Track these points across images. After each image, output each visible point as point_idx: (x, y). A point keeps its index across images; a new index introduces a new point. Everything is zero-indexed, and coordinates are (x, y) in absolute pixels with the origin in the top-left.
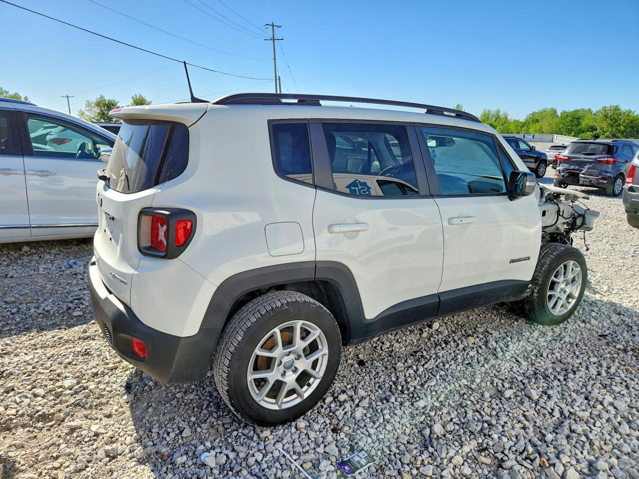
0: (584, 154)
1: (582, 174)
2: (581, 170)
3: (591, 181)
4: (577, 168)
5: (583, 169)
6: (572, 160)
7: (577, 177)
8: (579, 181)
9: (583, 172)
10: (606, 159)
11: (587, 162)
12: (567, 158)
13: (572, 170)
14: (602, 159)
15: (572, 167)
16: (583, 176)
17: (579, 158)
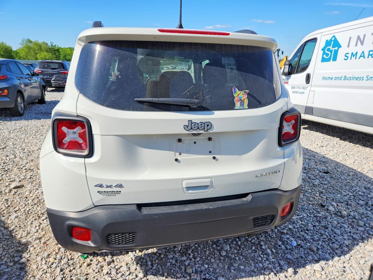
0: (51, 69)
1: (53, 80)
2: (52, 78)
3: (60, 84)
4: (48, 77)
5: (52, 77)
6: (44, 72)
7: (49, 82)
8: (52, 85)
9: (53, 79)
10: (64, 71)
11: (54, 73)
12: (41, 71)
13: (46, 78)
14: (62, 72)
15: (45, 77)
16: (53, 82)
17: (48, 71)
